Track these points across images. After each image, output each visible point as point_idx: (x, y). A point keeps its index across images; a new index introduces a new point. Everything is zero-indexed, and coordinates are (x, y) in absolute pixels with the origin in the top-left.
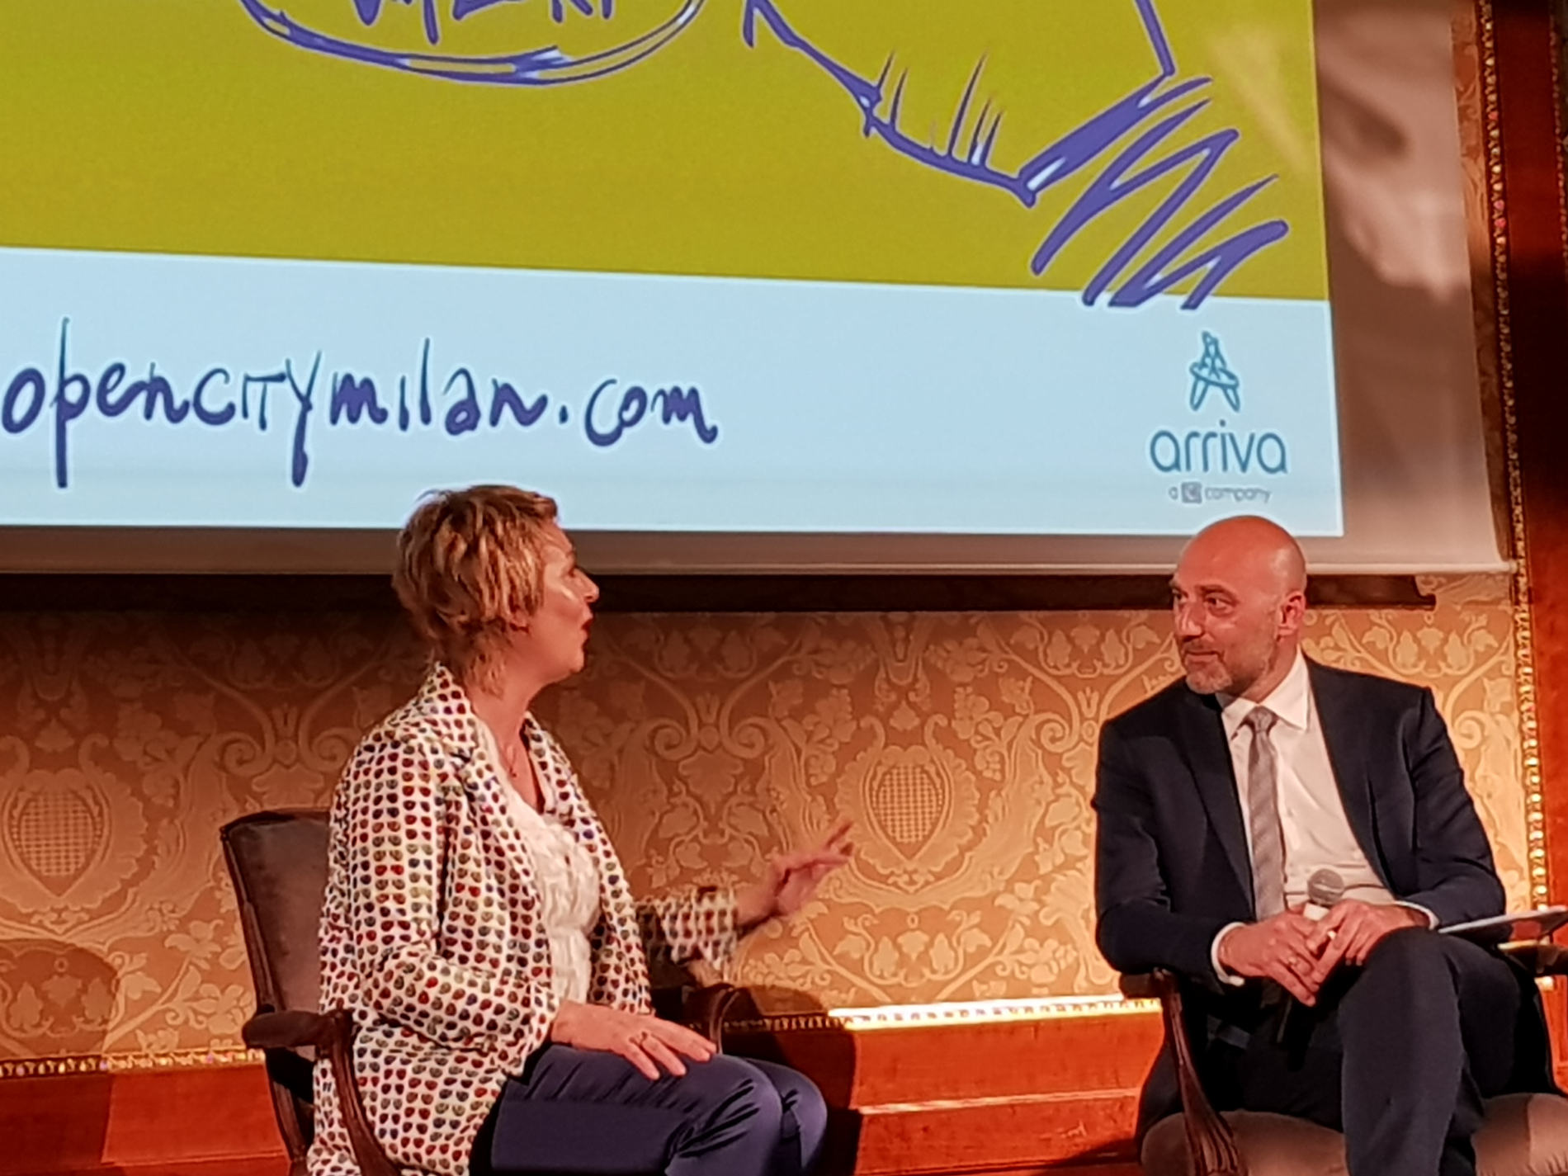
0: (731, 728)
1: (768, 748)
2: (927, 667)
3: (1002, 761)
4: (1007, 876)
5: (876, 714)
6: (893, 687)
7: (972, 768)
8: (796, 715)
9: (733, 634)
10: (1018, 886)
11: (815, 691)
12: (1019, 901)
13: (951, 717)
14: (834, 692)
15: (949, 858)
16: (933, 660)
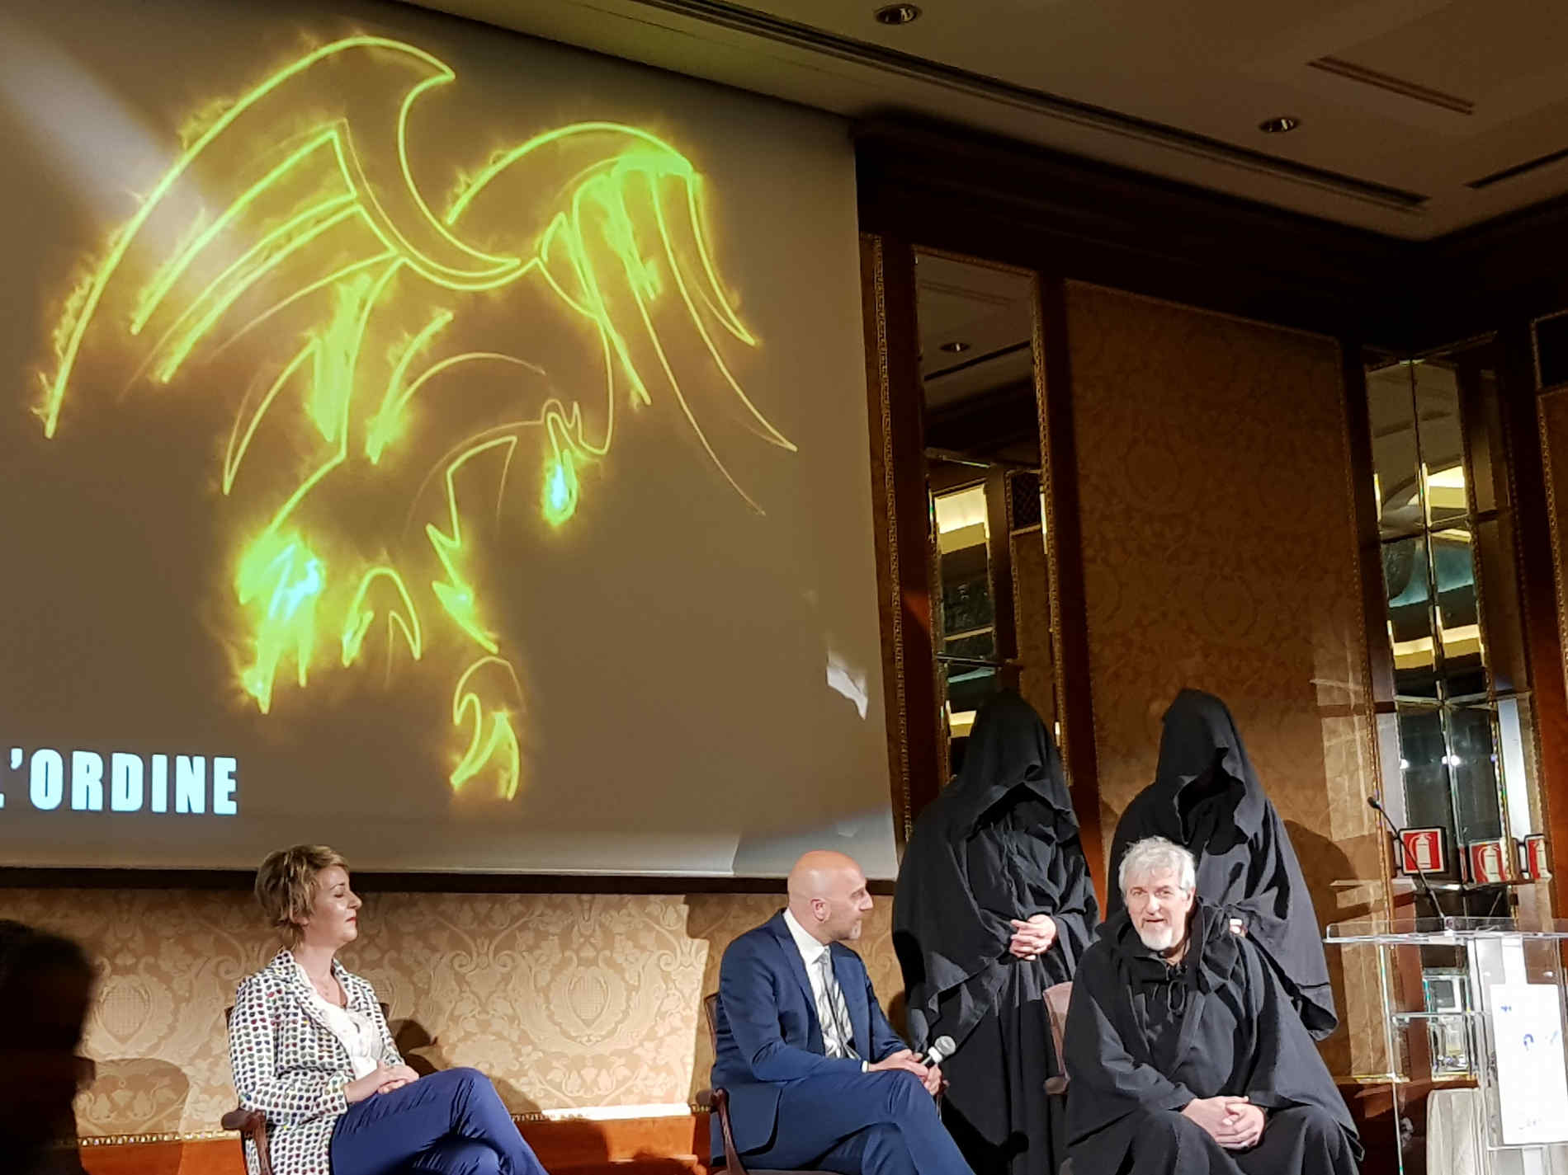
0: (495, 955)
1: (515, 968)
2: (601, 925)
3: (639, 976)
4: (640, 1037)
5: (573, 950)
6: (582, 935)
7: (623, 979)
8: (530, 950)
9: (497, 906)
10: (646, 1043)
11: (541, 936)
12: (646, 1052)
13: (612, 952)
14: (551, 937)
15: (609, 1028)
16: (603, 920)
